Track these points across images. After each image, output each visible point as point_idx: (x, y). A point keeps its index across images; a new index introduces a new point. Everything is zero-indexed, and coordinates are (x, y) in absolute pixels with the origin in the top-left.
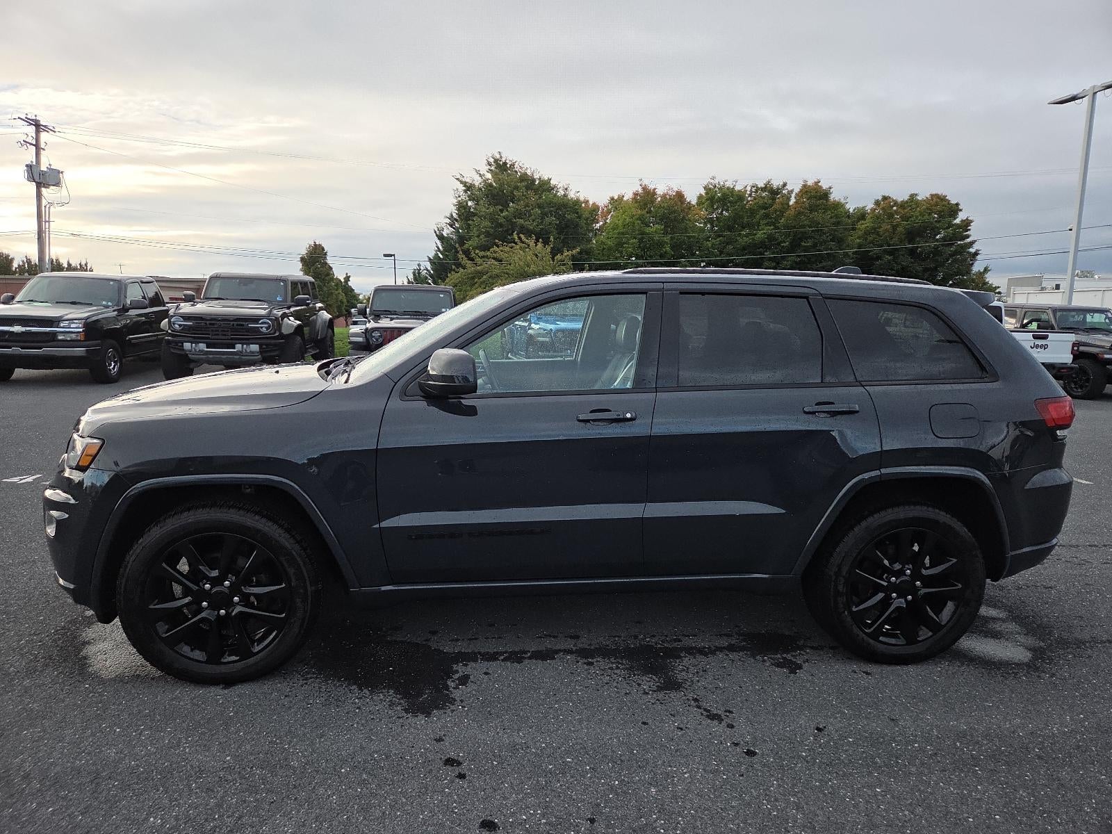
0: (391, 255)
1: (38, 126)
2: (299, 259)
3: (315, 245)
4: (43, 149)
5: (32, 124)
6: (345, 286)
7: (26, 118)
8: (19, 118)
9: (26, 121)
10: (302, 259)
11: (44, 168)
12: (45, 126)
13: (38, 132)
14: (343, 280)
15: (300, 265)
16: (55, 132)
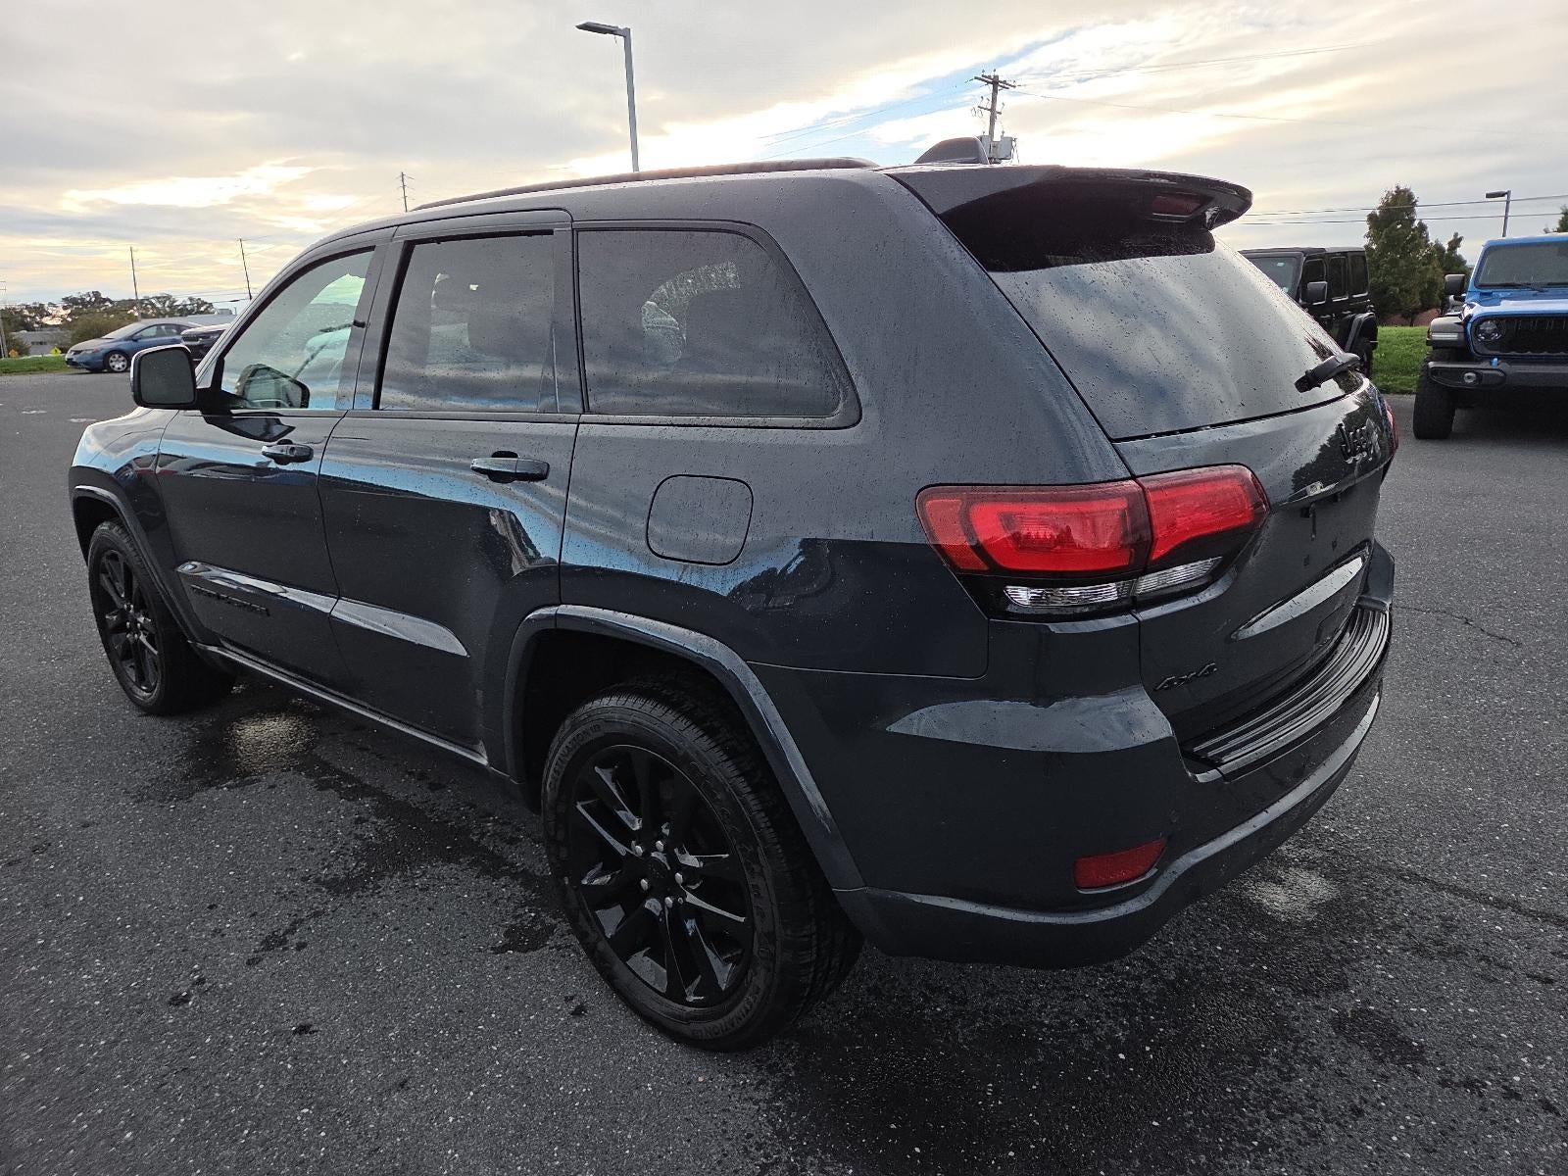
0: (1503, 195)
1: (995, 83)
2: (1366, 219)
3: (1399, 191)
4: (1000, 113)
5: (988, 83)
6: (1448, 256)
7: (983, 76)
8: (976, 78)
9: (983, 80)
10: (1372, 218)
11: (997, 138)
12: (1005, 82)
13: (995, 91)
14: (1446, 247)
15: (1366, 228)
16: (1014, 87)
